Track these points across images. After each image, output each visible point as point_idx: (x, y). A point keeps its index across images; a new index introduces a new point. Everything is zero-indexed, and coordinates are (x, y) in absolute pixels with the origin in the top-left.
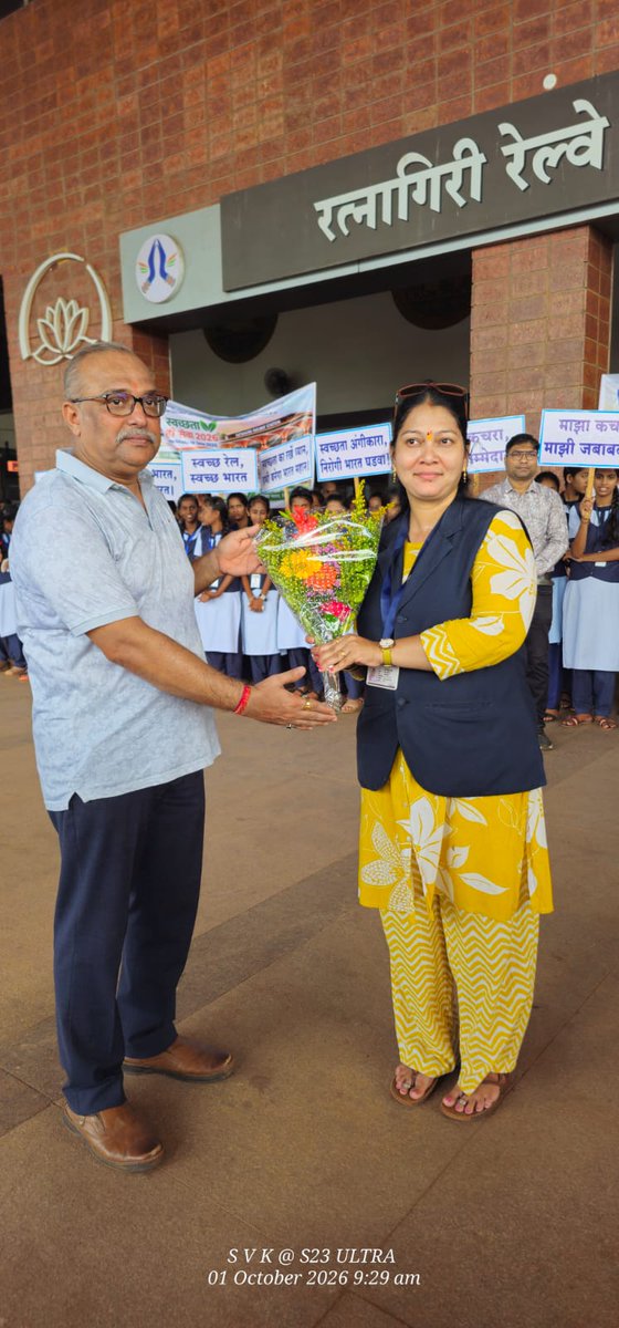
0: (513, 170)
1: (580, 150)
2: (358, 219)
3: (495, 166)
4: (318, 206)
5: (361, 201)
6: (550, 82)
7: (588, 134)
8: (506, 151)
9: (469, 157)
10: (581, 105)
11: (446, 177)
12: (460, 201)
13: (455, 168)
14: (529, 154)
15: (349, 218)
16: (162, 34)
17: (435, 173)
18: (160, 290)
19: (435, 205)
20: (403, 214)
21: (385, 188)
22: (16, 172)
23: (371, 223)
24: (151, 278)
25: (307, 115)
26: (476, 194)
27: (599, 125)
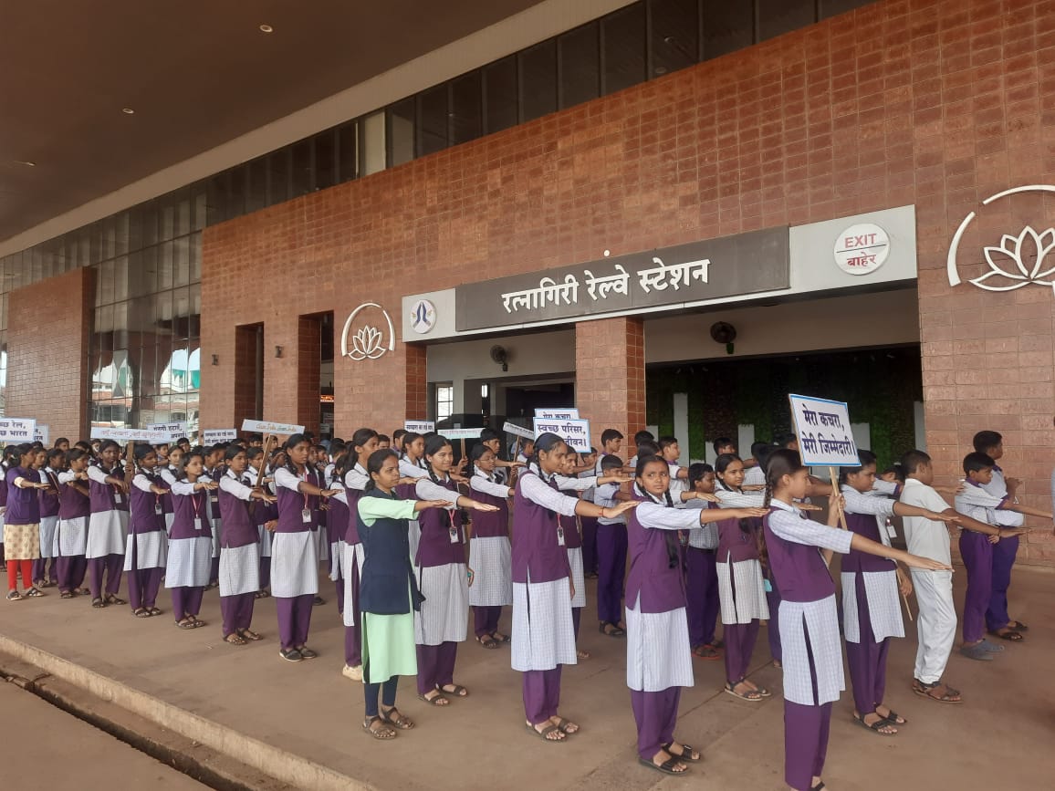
0: (591, 291)
1: (618, 286)
2: (522, 304)
3: (583, 288)
4: (503, 296)
5: (524, 296)
6: (606, 254)
7: (621, 280)
8: (588, 282)
9: (571, 283)
10: (618, 267)
11: (562, 290)
12: (569, 302)
13: (566, 286)
14: (598, 285)
15: (518, 303)
16: (429, 205)
17: (557, 288)
18: (422, 327)
19: (557, 302)
20: (543, 305)
21: (535, 292)
22: (346, 259)
23: (528, 307)
24: (418, 321)
25: (499, 252)
26: (575, 299)
27: (626, 276)
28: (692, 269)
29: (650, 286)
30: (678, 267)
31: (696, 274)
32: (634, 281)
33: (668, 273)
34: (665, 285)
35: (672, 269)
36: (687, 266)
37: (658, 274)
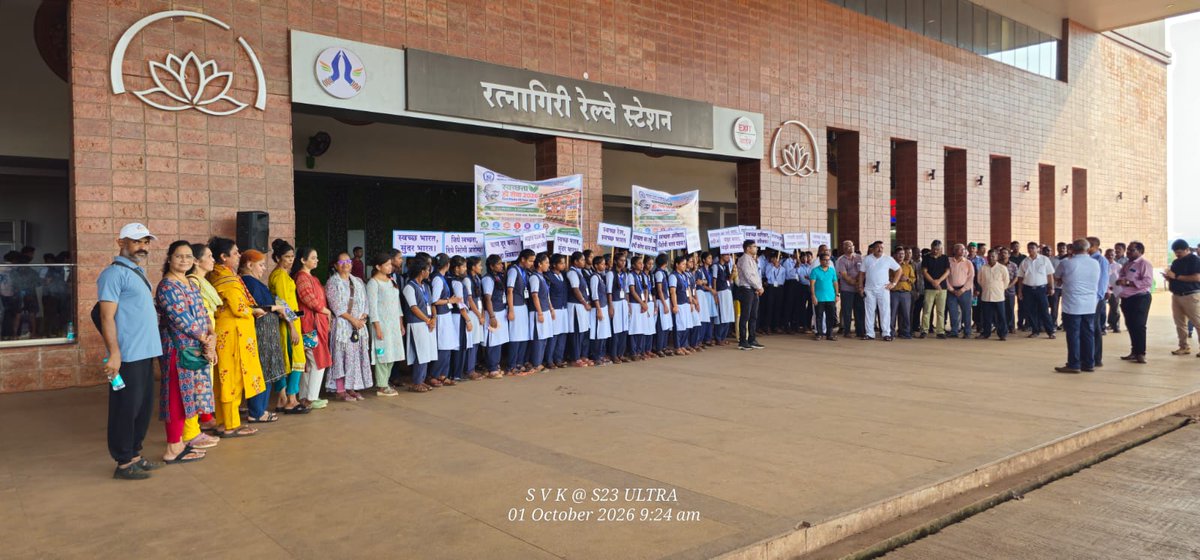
0: (583, 109)
1: (607, 113)
2: (509, 102)
3: (575, 105)
4: (483, 84)
5: (511, 93)
6: (586, 76)
7: (610, 107)
8: (580, 100)
9: (563, 95)
10: (606, 94)
11: (554, 100)
12: (562, 115)
13: (558, 97)
14: (589, 106)
15: (503, 99)
17: (550, 96)
18: (340, 86)
19: (550, 111)
20: (533, 109)
21: (524, 92)
23: (516, 106)
24: (336, 76)
26: (568, 113)
27: (613, 106)
28: (661, 116)
29: (633, 121)
30: (653, 111)
31: (664, 121)
32: (619, 112)
33: (644, 114)
34: (642, 125)
35: (648, 111)
36: (659, 112)
37: (638, 112)
